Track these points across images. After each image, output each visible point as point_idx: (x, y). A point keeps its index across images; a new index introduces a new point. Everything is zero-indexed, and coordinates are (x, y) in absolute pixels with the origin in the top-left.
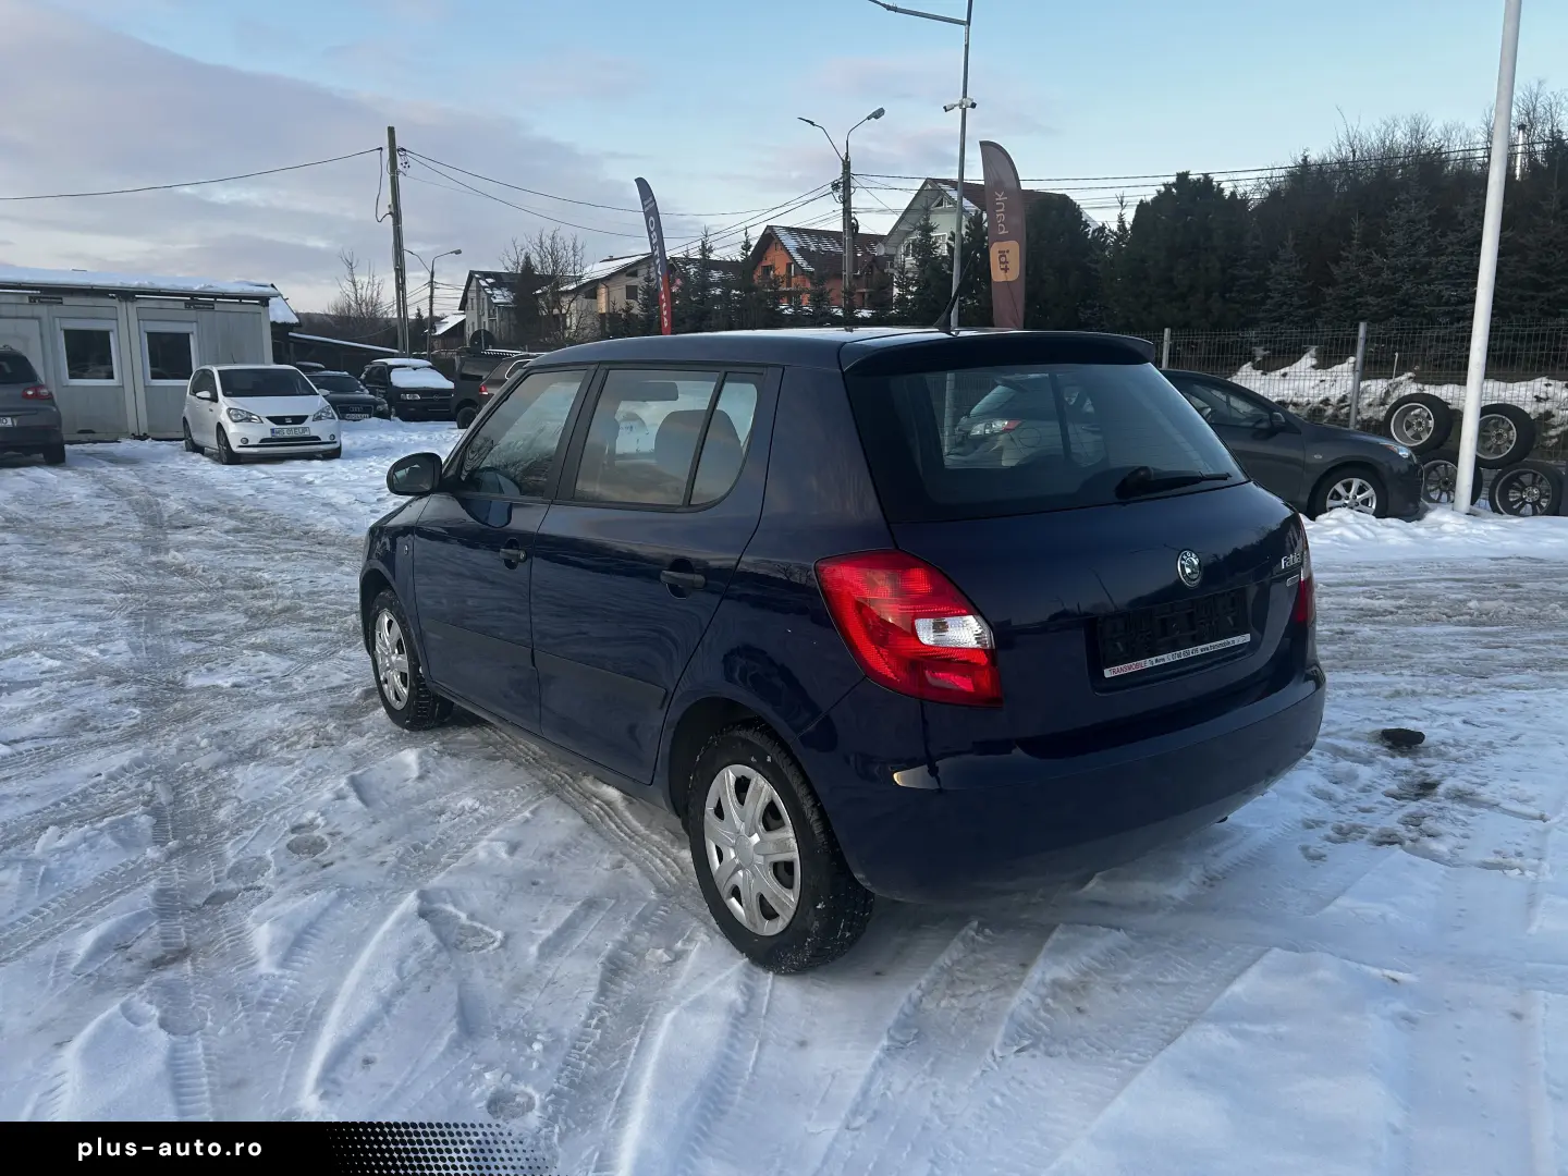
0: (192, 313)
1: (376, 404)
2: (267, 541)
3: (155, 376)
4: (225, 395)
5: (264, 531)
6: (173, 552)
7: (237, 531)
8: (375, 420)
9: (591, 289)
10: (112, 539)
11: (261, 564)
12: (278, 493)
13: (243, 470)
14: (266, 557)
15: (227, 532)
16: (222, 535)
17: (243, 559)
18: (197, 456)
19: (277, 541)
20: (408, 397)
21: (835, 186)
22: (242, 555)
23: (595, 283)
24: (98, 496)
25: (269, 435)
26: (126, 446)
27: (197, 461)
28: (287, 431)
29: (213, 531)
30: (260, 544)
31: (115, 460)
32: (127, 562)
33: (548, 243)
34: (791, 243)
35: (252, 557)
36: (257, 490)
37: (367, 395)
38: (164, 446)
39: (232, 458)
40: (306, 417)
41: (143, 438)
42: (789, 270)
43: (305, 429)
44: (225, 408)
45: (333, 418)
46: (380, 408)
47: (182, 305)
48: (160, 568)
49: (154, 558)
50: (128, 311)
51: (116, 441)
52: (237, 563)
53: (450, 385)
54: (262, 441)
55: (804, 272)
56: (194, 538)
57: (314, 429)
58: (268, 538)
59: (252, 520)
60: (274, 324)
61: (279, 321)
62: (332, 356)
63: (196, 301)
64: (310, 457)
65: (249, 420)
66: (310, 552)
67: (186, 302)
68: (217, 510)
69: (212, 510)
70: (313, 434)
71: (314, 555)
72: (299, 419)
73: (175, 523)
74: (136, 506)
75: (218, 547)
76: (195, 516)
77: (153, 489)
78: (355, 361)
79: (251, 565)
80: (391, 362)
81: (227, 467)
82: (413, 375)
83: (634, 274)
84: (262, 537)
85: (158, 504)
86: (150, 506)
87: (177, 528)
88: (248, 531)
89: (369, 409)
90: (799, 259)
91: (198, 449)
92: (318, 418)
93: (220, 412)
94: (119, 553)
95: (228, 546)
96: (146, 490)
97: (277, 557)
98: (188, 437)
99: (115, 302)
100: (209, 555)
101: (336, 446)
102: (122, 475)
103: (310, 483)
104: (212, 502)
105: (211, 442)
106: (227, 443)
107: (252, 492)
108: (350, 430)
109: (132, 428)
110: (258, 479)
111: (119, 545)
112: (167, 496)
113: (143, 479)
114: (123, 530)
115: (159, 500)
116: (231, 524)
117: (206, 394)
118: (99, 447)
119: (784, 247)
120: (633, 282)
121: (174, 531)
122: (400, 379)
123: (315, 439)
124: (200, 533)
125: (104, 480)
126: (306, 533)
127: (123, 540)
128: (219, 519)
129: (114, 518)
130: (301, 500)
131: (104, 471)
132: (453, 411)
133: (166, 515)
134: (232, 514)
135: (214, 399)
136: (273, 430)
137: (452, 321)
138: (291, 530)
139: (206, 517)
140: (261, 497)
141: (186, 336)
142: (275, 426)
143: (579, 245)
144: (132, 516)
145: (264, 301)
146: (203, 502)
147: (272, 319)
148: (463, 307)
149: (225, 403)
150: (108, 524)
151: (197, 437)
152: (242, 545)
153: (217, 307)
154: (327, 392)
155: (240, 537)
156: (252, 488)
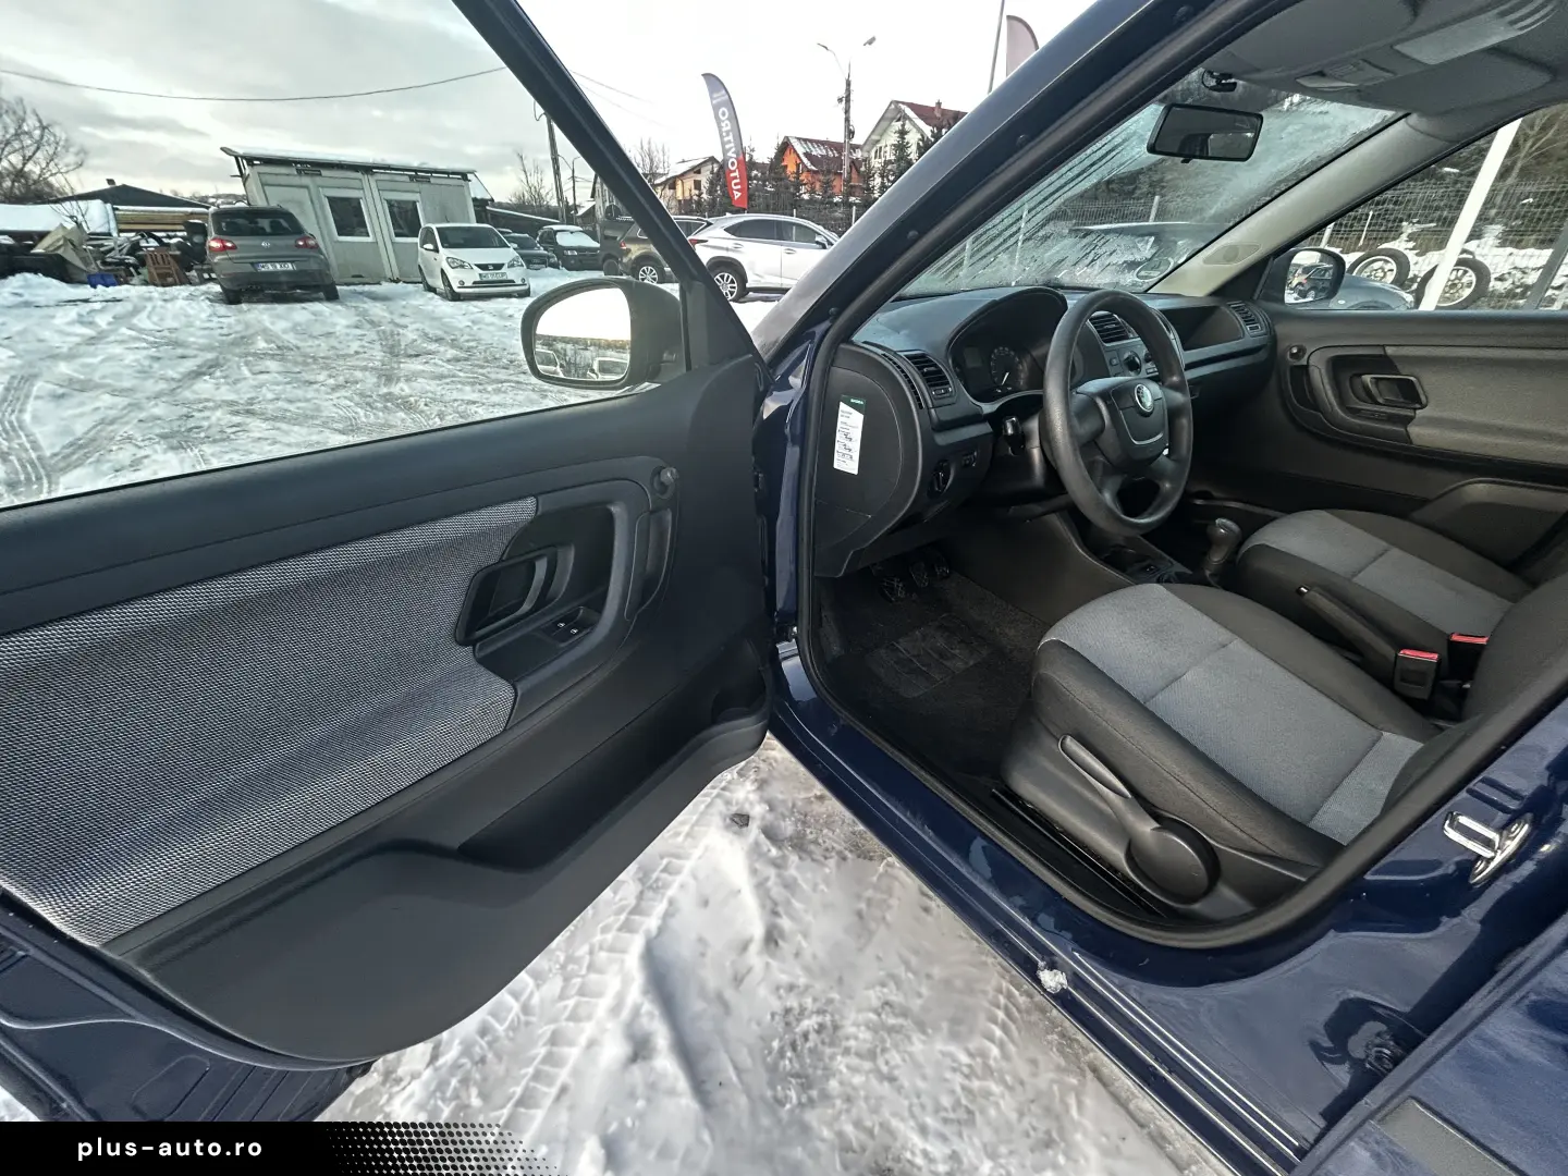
0: (414, 186)
1: (549, 257)
2: (480, 371)
3: (397, 235)
4: (443, 247)
5: (478, 360)
6: (401, 384)
7: (457, 360)
8: (549, 269)
9: (671, 183)
10: (355, 368)
11: (474, 396)
12: (488, 325)
13: (463, 305)
14: (481, 387)
15: (449, 361)
16: (445, 364)
17: (461, 390)
18: (431, 295)
19: (489, 369)
20: (569, 253)
21: (840, 100)
22: (459, 386)
23: (675, 178)
24: (357, 327)
25: (478, 279)
26: (385, 288)
27: (432, 299)
28: (491, 275)
29: (436, 361)
30: (476, 373)
31: (375, 298)
32: (362, 395)
33: (646, 147)
34: (800, 149)
35: (468, 388)
36: (473, 322)
37: (542, 251)
38: (411, 287)
39: (456, 297)
40: (503, 265)
41: (397, 281)
42: (798, 169)
43: (503, 274)
44: (445, 258)
45: (522, 265)
46: (552, 260)
47: (406, 179)
48: (388, 401)
49: (384, 390)
50: (371, 183)
51: (379, 283)
52: (455, 395)
53: (596, 245)
54: (474, 283)
55: (809, 171)
56: (421, 367)
57: (511, 274)
58: (482, 367)
59: (469, 349)
60: (475, 200)
61: (479, 197)
62: (516, 224)
63: (419, 175)
64: (509, 295)
65: (462, 267)
66: (518, 382)
67: (410, 176)
68: (442, 339)
69: (439, 340)
70: (509, 278)
71: (520, 386)
72: (498, 267)
73: (411, 352)
74: (383, 336)
75: (441, 377)
76: (425, 345)
77: (398, 320)
78: (532, 228)
79: (466, 398)
80: (555, 227)
81: (452, 303)
82: (572, 238)
83: (699, 172)
84: (476, 366)
85: (398, 334)
86: (392, 334)
87: (410, 356)
88: (466, 360)
89: (544, 261)
90: (805, 160)
91: (431, 289)
92: (511, 266)
93: (441, 260)
94: (357, 383)
95: (449, 376)
96: (392, 322)
97: (490, 388)
98: (424, 281)
99: (359, 175)
100: (432, 386)
101: (527, 287)
102: (377, 310)
103: (510, 316)
104: (440, 333)
105: (439, 284)
106: (450, 286)
107: (470, 324)
108: (535, 276)
109: (389, 275)
110: (472, 313)
111: (359, 374)
112: (406, 327)
113: (391, 313)
114: (365, 359)
115: (401, 331)
116: (451, 353)
117: (430, 246)
118: (367, 288)
119: (795, 151)
120: (698, 177)
121: (408, 360)
122: (563, 240)
123: (511, 282)
124: (426, 363)
125: (364, 314)
126: (511, 362)
127: (365, 369)
128: (442, 349)
129: (363, 347)
130: (504, 330)
131: (365, 306)
132: (600, 262)
133: (403, 344)
134: (454, 344)
135: (436, 250)
136: (480, 275)
137: (587, 206)
138: (500, 359)
139: (433, 347)
140: (475, 328)
141: (414, 203)
142: (481, 272)
143: (666, 150)
144: (377, 346)
145: (464, 176)
146: (432, 332)
147: (473, 196)
148: (593, 196)
149: (444, 252)
150: (357, 353)
151: (430, 281)
152: (461, 374)
153: (432, 180)
154: (516, 246)
155: (459, 366)
156: (469, 320)
